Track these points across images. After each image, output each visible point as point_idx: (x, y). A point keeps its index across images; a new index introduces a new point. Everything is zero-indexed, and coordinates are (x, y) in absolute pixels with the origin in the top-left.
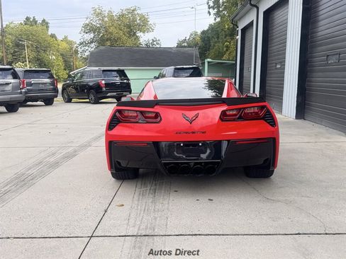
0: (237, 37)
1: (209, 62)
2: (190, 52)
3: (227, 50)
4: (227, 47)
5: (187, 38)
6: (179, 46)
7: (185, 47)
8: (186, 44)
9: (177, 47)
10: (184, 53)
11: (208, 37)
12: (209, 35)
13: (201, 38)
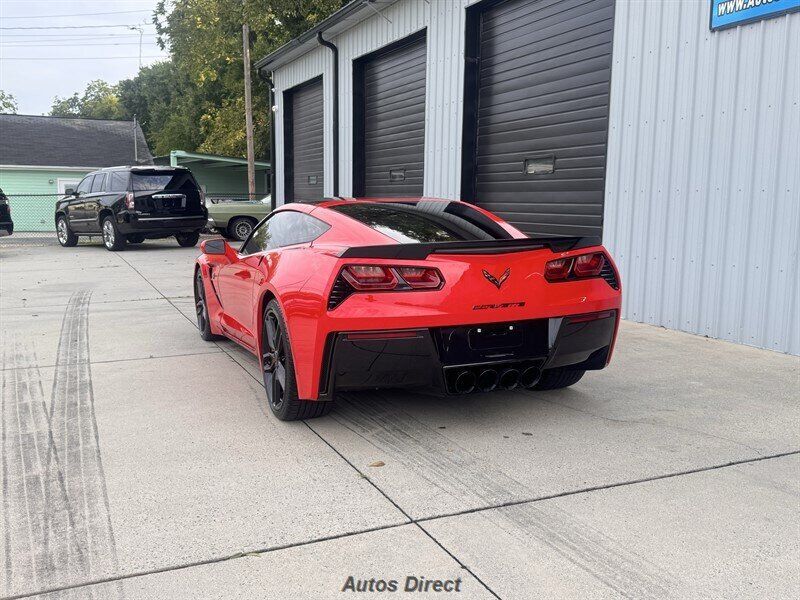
0: (274, 108)
1: (178, 158)
2: (120, 131)
3: (207, 132)
4: (207, 124)
5: (81, 96)
6: (60, 112)
7: (75, 116)
8: (76, 111)
9: (54, 114)
10: (105, 133)
11: (143, 98)
12: (145, 94)
13: (123, 99)
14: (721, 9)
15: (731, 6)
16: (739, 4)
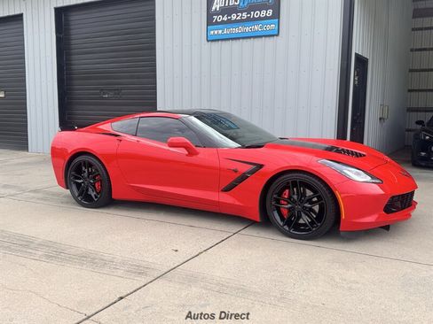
14: (212, 32)
15: (216, 32)
16: (220, 32)
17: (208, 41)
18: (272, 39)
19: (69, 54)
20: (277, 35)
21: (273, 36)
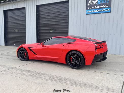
14: (88, 12)
15: (89, 12)
16: (91, 12)
17: (86, 14)
18: (108, 14)
19: (39, 19)
20: (110, 12)
21: (109, 13)
